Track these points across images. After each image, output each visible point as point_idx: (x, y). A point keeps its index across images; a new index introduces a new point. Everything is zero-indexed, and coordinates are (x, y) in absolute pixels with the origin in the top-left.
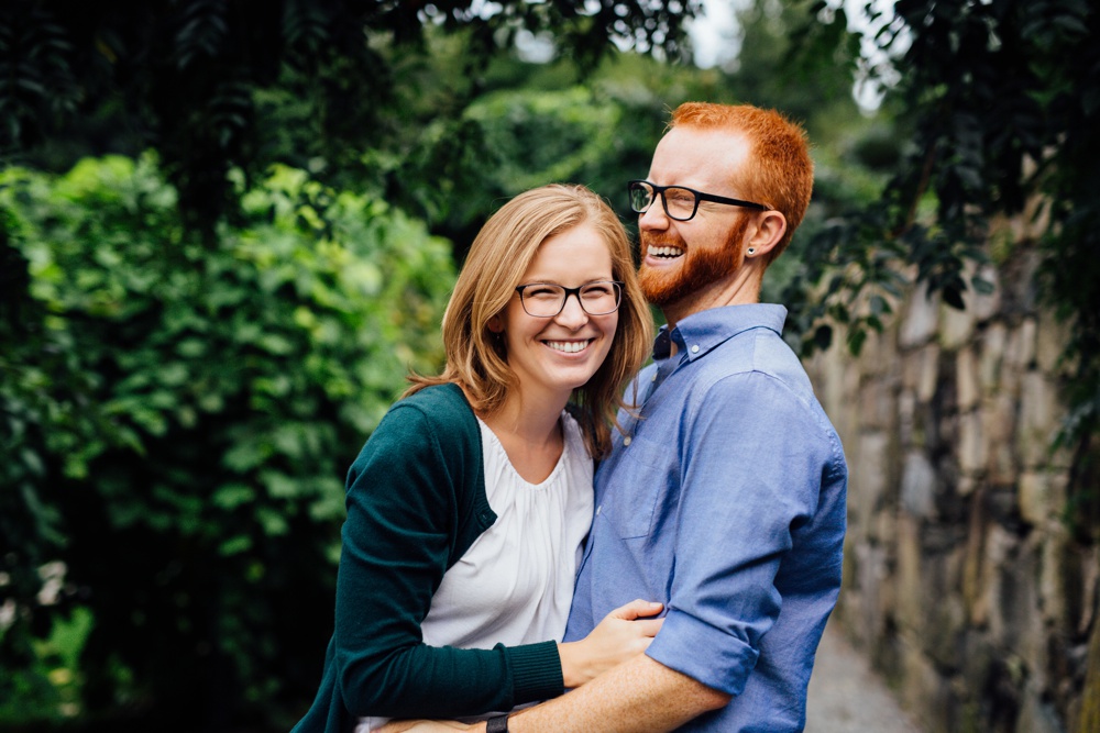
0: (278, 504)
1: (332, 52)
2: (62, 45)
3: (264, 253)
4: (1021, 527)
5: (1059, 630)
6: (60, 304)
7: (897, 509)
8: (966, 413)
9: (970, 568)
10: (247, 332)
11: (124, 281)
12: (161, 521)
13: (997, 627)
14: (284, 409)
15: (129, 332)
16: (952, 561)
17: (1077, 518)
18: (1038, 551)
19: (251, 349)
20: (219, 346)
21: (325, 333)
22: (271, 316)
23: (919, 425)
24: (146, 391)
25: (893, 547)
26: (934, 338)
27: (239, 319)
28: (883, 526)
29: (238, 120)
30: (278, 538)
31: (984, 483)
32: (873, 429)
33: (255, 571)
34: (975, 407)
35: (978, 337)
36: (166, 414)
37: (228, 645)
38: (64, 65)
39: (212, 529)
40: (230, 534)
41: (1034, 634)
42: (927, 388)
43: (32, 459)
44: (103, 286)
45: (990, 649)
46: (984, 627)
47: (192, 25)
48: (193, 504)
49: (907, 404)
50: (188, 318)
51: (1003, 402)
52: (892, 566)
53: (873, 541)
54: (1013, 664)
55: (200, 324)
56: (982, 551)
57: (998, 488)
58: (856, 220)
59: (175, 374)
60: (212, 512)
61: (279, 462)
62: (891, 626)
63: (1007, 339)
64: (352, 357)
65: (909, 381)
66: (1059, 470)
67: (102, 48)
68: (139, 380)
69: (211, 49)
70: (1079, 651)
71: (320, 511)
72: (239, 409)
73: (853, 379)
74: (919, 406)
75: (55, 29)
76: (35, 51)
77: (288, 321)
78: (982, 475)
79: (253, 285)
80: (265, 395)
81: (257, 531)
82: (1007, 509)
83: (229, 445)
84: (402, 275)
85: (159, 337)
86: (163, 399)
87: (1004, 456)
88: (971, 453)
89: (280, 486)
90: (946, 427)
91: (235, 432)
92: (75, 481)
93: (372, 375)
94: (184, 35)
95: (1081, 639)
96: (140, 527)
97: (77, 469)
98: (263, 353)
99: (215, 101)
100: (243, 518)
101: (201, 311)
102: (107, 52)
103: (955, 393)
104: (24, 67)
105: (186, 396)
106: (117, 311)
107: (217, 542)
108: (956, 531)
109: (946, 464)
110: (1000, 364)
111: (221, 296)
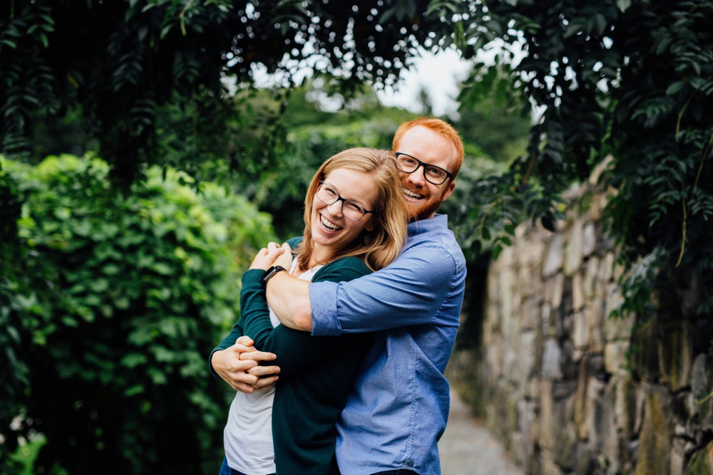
0: (162, 366)
1: (202, 87)
2: (49, 77)
3: (157, 214)
4: (606, 376)
5: (624, 434)
6: (32, 242)
7: (541, 376)
8: (577, 312)
9: (579, 405)
10: (145, 261)
11: (71, 229)
12: (89, 376)
13: (593, 438)
14: (166, 309)
15: (73, 259)
16: (569, 403)
17: (634, 366)
18: (614, 389)
19: (147, 271)
20: (127, 269)
21: (193, 263)
22: (160, 252)
23: (553, 323)
24: (83, 295)
25: (538, 400)
26: (561, 270)
27: (141, 254)
28: (533, 388)
29: (147, 121)
30: (161, 386)
31: (587, 353)
32: (527, 329)
33: (146, 407)
34: (582, 309)
35: (584, 266)
36: (94, 308)
37: (128, 454)
38: (50, 88)
39: (121, 381)
40: (131, 384)
41: (612, 439)
42: (557, 301)
43: (13, 332)
44: (58, 231)
45: (590, 452)
46: (586, 440)
47: (123, 67)
48: (109, 366)
49: (546, 311)
50: (110, 252)
51: (597, 303)
52: (538, 411)
53: (528, 398)
54: (601, 459)
55: (117, 256)
56: (585, 393)
57: (594, 355)
58: (495, 182)
59: (101, 285)
60: (121, 370)
61: (163, 340)
62: (537, 449)
63: (599, 266)
64: (209, 279)
65: (547, 298)
66: (624, 339)
67: (71, 80)
68: (78, 288)
69: (133, 81)
70: (634, 444)
71: (186, 371)
72: (139, 307)
73: (518, 300)
74: (553, 312)
75: (46, 68)
76: (34, 80)
77: (170, 255)
78: (585, 348)
79: (150, 233)
80: (155, 299)
81: (148, 381)
82: (598, 367)
83: (133, 329)
84: (240, 234)
85: (91, 263)
86: (93, 300)
87: (596, 335)
88: (580, 337)
89: (163, 355)
90: (567, 322)
91: (136, 322)
92: (38, 346)
93: (221, 290)
94: (118, 73)
95: (635, 437)
96: (76, 378)
97: (40, 339)
98: (156, 274)
99: (135, 110)
100: (140, 374)
101: (118, 248)
102: (73, 82)
103: (571, 302)
104: (28, 89)
105: (106, 299)
106: (66, 246)
107: (123, 389)
108: (572, 384)
109: (567, 344)
110: (595, 280)
111: (130, 239)
